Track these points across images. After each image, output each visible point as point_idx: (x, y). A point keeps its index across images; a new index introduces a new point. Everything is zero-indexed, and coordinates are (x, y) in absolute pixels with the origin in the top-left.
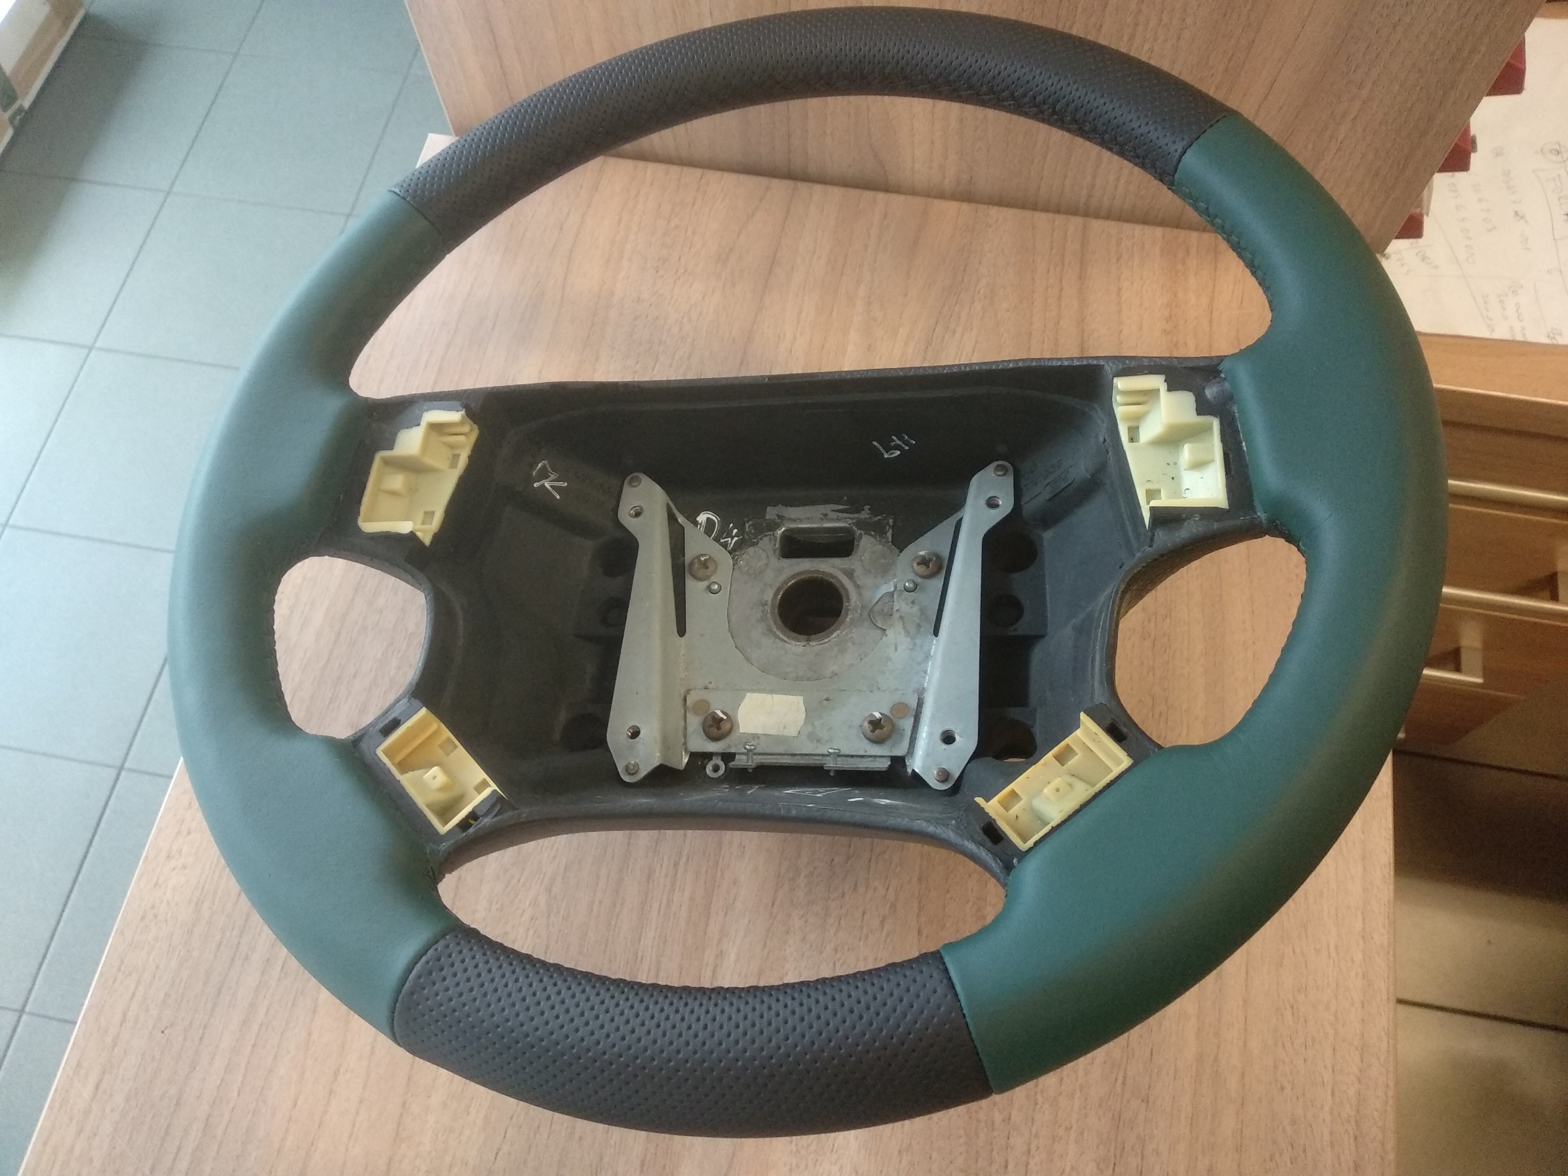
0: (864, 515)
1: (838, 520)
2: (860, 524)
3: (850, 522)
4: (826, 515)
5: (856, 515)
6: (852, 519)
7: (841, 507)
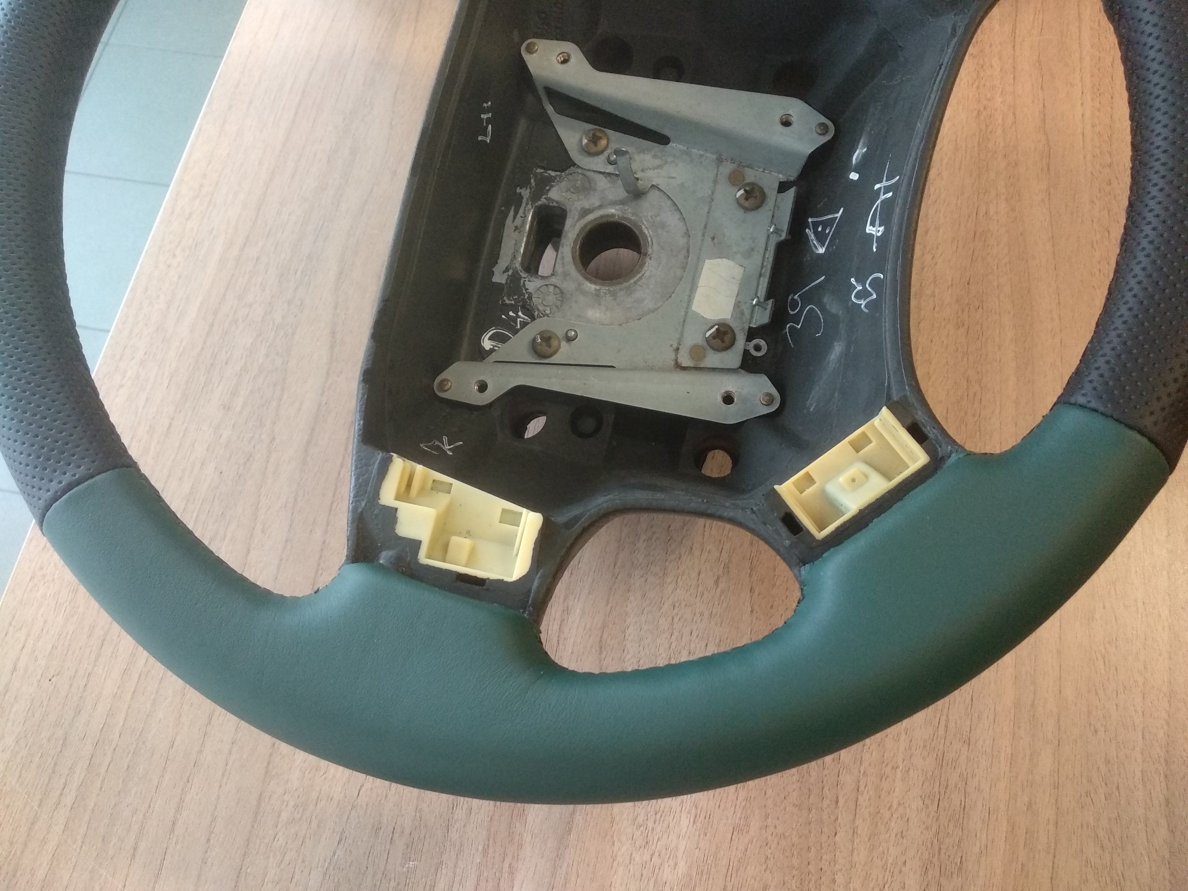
0: (526, 193)
1: (525, 217)
2: (535, 197)
3: (530, 206)
4: (516, 228)
5: (524, 201)
6: (527, 204)
7: (512, 213)
